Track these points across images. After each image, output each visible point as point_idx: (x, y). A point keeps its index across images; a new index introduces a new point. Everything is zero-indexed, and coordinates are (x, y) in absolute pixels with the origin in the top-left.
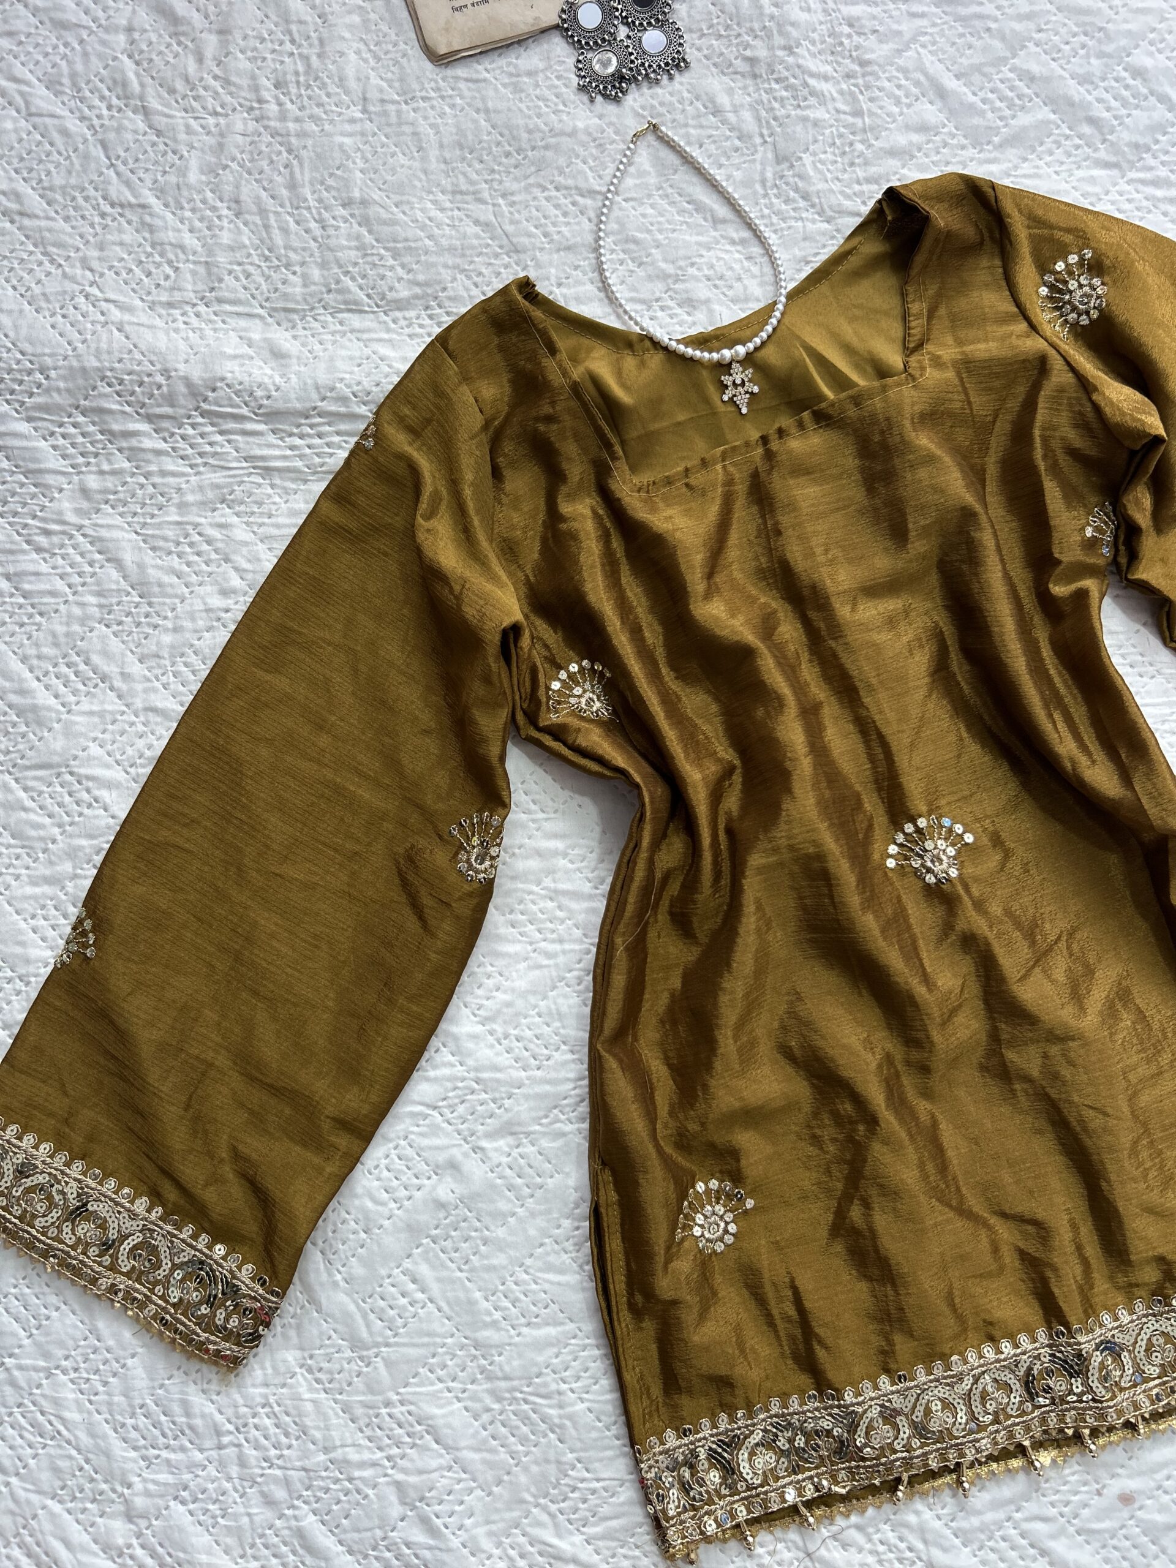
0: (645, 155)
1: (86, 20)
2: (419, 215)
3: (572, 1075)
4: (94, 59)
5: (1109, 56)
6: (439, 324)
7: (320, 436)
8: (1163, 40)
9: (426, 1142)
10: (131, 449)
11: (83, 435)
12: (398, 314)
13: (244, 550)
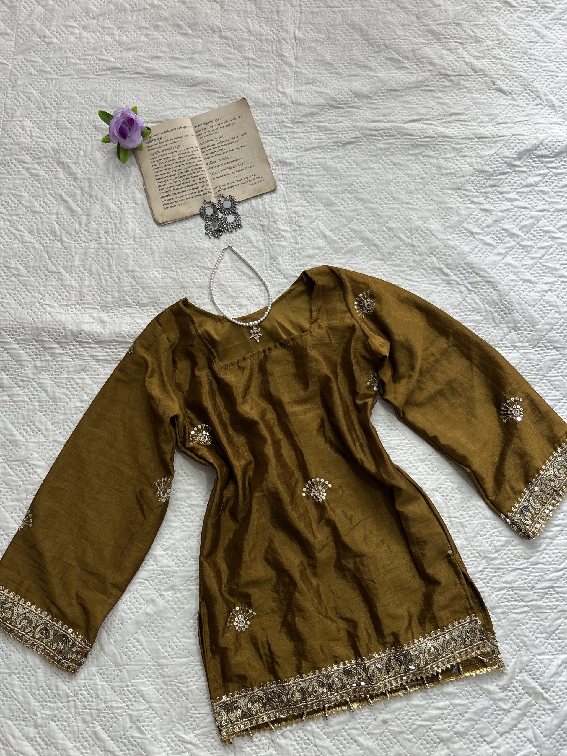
0: (227, 256)
1: (43, 210)
2: (151, 275)
3: (194, 569)
4: (45, 224)
5: (381, 224)
6: (157, 311)
7: (116, 348)
8: (399, 218)
9: (143, 592)
10: (52, 353)
11: (36, 348)
12: (144, 308)
13: (89, 387)
